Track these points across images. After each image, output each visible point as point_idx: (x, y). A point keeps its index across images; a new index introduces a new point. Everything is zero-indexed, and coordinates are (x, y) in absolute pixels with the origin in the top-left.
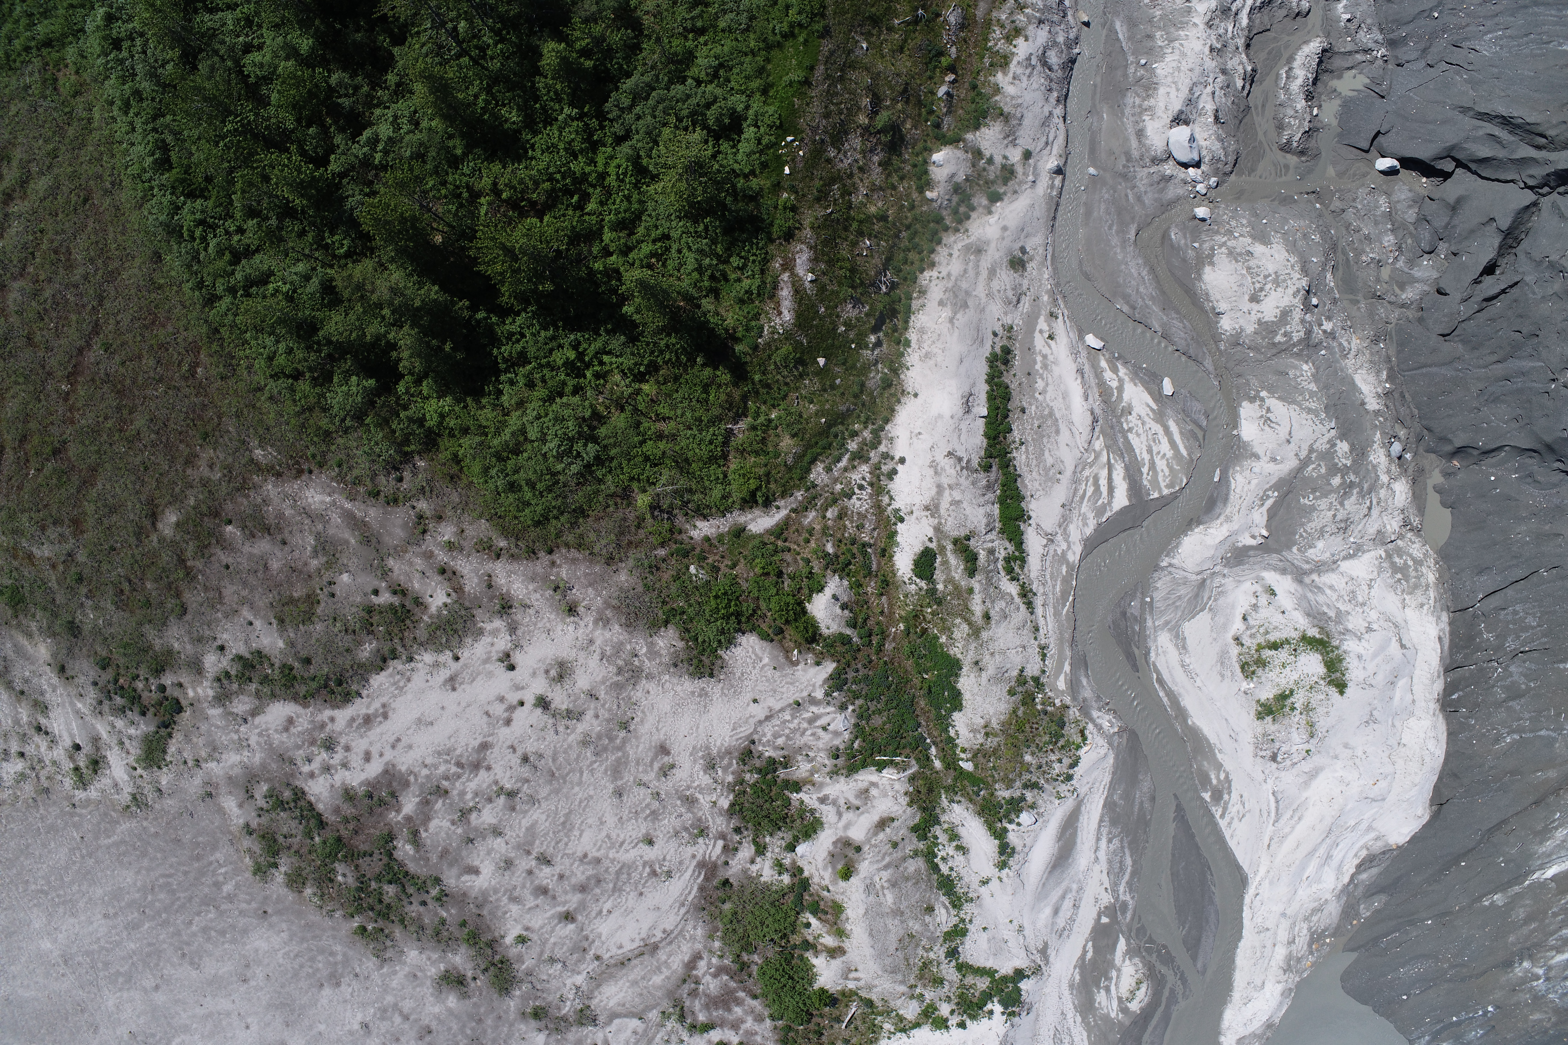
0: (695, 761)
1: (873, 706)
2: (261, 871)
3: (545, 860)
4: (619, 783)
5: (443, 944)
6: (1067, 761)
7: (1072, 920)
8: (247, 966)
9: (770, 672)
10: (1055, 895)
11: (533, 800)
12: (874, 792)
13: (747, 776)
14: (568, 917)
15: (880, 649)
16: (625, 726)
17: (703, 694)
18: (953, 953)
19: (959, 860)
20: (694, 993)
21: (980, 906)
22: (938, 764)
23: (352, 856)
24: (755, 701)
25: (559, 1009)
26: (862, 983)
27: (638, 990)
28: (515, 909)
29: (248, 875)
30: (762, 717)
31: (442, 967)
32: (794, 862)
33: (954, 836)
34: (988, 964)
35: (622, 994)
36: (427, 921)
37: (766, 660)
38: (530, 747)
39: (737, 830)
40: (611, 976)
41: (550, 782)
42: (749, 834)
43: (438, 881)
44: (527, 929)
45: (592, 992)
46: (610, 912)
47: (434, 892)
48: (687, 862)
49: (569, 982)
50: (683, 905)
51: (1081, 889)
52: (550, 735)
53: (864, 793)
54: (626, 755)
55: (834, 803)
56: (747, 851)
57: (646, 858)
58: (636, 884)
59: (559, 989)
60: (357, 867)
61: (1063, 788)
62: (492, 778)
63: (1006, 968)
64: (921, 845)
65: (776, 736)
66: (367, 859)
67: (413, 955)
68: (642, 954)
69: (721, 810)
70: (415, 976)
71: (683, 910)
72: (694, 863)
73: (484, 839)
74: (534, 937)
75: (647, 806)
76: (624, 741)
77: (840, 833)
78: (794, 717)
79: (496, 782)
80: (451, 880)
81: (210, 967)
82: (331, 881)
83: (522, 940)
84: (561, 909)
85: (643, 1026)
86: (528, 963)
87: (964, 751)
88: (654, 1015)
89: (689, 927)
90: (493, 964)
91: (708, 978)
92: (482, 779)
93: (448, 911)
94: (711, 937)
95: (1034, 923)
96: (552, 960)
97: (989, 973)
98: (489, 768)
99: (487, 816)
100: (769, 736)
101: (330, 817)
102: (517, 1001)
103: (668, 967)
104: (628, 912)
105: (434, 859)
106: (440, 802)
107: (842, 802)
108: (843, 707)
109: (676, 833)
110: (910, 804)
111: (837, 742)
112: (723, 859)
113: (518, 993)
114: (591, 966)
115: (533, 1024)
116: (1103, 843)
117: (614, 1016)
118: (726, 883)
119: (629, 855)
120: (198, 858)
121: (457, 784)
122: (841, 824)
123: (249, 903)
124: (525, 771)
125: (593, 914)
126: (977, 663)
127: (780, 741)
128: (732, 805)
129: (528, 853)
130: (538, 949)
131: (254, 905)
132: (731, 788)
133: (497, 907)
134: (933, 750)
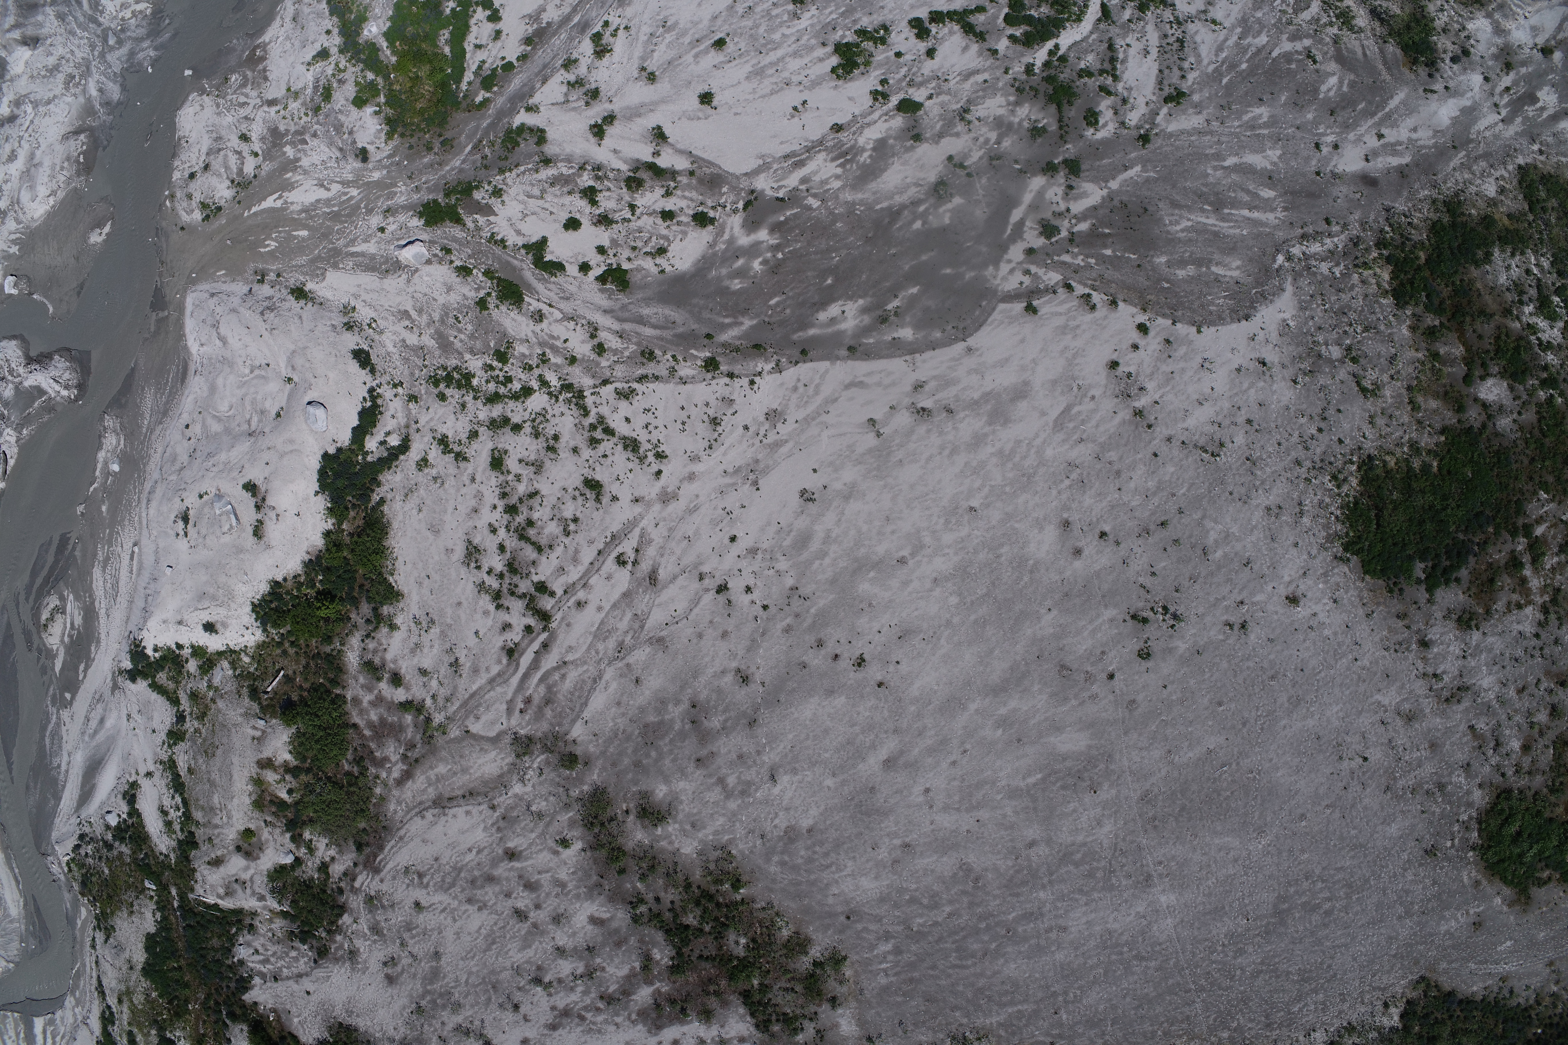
0: (365, 961)
1: (218, 956)
2: (837, 960)
3: (520, 915)
4: (434, 964)
5: (649, 856)
6: (83, 852)
7: (91, 708)
8: (896, 861)
9: (294, 1010)
10: (101, 737)
11: (518, 971)
12: (221, 891)
13: (324, 935)
14: (512, 855)
15: (208, 996)
16: (419, 1010)
17: (350, 1013)
18: (181, 718)
19: (167, 802)
20: (412, 746)
21: (155, 754)
22: (174, 892)
23: (723, 959)
24: (308, 993)
25: (548, 763)
26: (253, 722)
27: (463, 763)
28: (563, 875)
29: (853, 957)
30: (305, 979)
31: (659, 831)
32: (298, 847)
33: (168, 824)
34: (154, 696)
35: (480, 761)
36: (661, 882)
37: (296, 1020)
38: (509, 1016)
39: (341, 891)
40: (485, 783)
41: (498, 981)
42: (332, 884)
43: (636, 919)
44: (556, 853)
45: (510, 771)
46: (470, 850)
47: (643, 909)
48: (389, 877)
49: (529, 788)
50: (401, 838)
51: (83, 733)
52: (488, 1019)
53: (229, 893)
54: (424, 985)
55: (254, 893)
56: (336, 869)
57: (424, 891)
58: (438, 870)
59: (541, 783)
60: (720, 948)
61: (87, 830)
62: (552, 999)
63: (141, 686)
64: (193, 829)
65: (296, 959)
66: (706, 953)
67: (688, 848)
68: (450, 799)
69: (351, 914)
70: (693, 826)
71: (402, 832)
72: (382, 874)
73: (575, 948)
74: (551, 843)
75: (413, 937)
76: (423, 997)
77: (253, 864)
78: (280, 969)
79: (550, 995)
80: (621, 917)
81: (947, 864)
82: (754, 940)
83: (565, 843)
84: (516, 864)
85: (467, 723)
86: (565, 817)
87: (152, 897)
88: (454, 732)
89: (400, 813)
90: (602, 824)
91: (394, 758)
92: (562, 1000)
93: (634, 887)
94: (383, 799)
95: (119, 718)
96: (540, 815)
97: (155, 687)
98: (553, 1008)
99: (566, 967)
100: (302, 961)
101: (735, 1000)
102: (588, 780)
103: (428, 779)
104: (452, 846)
105: (633, 941)
106: (611, 990)
107: (248, 891)
108: (242, 962)
109: (392, 906)
110: (194, 870)
111: (249, 937)
112: (357, 870)
113: (586, 788)
114: (503, 801)
115: (579, 751)
116: (64, 767)
117: (495, 740)
118: (359, 847)
119: (439, 898)
120: (911, 980)
121: (589, 1001)
122: (252, 871)
123: (865, 929)
124: (518, 997)
125: (486, 852)
126: (131, 968)
127: (294, 954)
128: (340, 915)
129: (535, 925)
130: (551, 829)
131: (859, 926)
132: (339, 930)
133: (580, 880)
134: (176, 904)
